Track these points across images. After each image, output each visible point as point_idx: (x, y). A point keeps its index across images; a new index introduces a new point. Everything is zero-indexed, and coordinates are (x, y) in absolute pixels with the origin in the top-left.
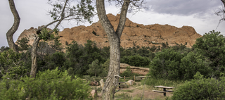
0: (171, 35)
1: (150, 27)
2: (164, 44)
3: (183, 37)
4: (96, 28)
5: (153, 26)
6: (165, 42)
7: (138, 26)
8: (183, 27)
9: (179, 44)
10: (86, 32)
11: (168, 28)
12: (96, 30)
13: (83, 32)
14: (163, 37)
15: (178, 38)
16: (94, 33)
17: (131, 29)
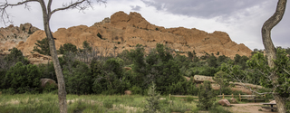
0: (199, 42)
1: (173, 31)
2: (190, 53)
3: (214, 45)
4: (103, 29)
5: (177, 29)
6: (191, 50)
7: (157, 29)
8: (215, 32)
9: (210, 53)
10: (88, 33)
11: (196, 33)
12: (102, 32)
13: (84, 34)
14: (189, 44)
15: (208, 46)
16: (100, 36)
17: (149, 32)
